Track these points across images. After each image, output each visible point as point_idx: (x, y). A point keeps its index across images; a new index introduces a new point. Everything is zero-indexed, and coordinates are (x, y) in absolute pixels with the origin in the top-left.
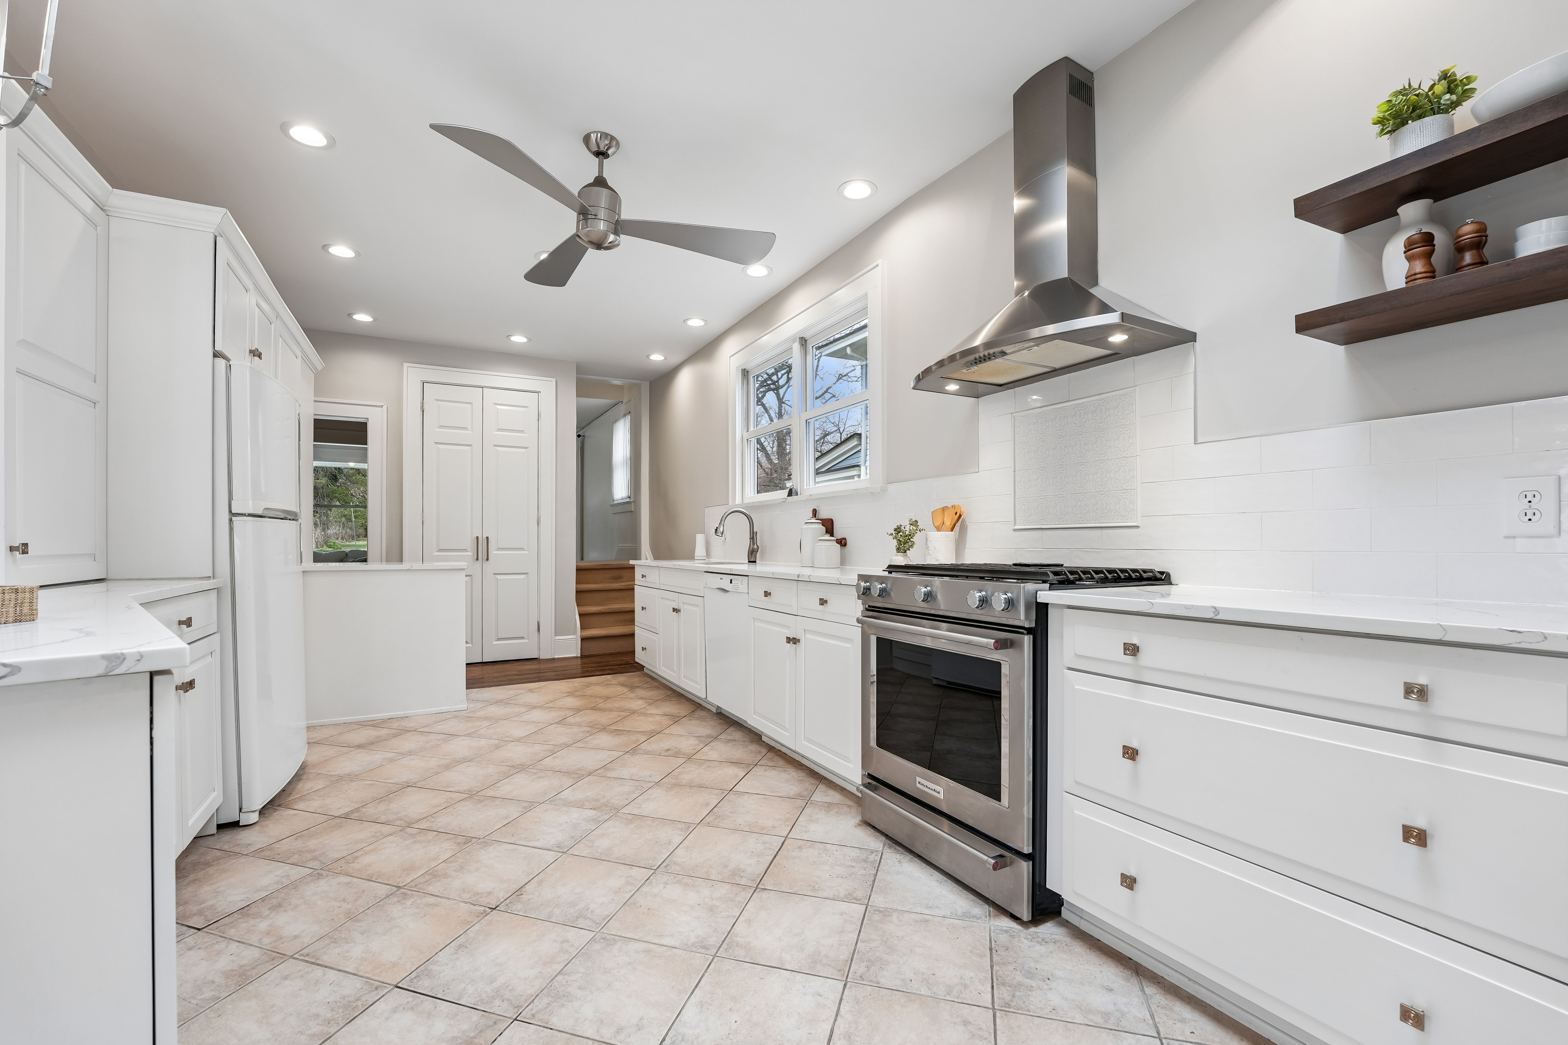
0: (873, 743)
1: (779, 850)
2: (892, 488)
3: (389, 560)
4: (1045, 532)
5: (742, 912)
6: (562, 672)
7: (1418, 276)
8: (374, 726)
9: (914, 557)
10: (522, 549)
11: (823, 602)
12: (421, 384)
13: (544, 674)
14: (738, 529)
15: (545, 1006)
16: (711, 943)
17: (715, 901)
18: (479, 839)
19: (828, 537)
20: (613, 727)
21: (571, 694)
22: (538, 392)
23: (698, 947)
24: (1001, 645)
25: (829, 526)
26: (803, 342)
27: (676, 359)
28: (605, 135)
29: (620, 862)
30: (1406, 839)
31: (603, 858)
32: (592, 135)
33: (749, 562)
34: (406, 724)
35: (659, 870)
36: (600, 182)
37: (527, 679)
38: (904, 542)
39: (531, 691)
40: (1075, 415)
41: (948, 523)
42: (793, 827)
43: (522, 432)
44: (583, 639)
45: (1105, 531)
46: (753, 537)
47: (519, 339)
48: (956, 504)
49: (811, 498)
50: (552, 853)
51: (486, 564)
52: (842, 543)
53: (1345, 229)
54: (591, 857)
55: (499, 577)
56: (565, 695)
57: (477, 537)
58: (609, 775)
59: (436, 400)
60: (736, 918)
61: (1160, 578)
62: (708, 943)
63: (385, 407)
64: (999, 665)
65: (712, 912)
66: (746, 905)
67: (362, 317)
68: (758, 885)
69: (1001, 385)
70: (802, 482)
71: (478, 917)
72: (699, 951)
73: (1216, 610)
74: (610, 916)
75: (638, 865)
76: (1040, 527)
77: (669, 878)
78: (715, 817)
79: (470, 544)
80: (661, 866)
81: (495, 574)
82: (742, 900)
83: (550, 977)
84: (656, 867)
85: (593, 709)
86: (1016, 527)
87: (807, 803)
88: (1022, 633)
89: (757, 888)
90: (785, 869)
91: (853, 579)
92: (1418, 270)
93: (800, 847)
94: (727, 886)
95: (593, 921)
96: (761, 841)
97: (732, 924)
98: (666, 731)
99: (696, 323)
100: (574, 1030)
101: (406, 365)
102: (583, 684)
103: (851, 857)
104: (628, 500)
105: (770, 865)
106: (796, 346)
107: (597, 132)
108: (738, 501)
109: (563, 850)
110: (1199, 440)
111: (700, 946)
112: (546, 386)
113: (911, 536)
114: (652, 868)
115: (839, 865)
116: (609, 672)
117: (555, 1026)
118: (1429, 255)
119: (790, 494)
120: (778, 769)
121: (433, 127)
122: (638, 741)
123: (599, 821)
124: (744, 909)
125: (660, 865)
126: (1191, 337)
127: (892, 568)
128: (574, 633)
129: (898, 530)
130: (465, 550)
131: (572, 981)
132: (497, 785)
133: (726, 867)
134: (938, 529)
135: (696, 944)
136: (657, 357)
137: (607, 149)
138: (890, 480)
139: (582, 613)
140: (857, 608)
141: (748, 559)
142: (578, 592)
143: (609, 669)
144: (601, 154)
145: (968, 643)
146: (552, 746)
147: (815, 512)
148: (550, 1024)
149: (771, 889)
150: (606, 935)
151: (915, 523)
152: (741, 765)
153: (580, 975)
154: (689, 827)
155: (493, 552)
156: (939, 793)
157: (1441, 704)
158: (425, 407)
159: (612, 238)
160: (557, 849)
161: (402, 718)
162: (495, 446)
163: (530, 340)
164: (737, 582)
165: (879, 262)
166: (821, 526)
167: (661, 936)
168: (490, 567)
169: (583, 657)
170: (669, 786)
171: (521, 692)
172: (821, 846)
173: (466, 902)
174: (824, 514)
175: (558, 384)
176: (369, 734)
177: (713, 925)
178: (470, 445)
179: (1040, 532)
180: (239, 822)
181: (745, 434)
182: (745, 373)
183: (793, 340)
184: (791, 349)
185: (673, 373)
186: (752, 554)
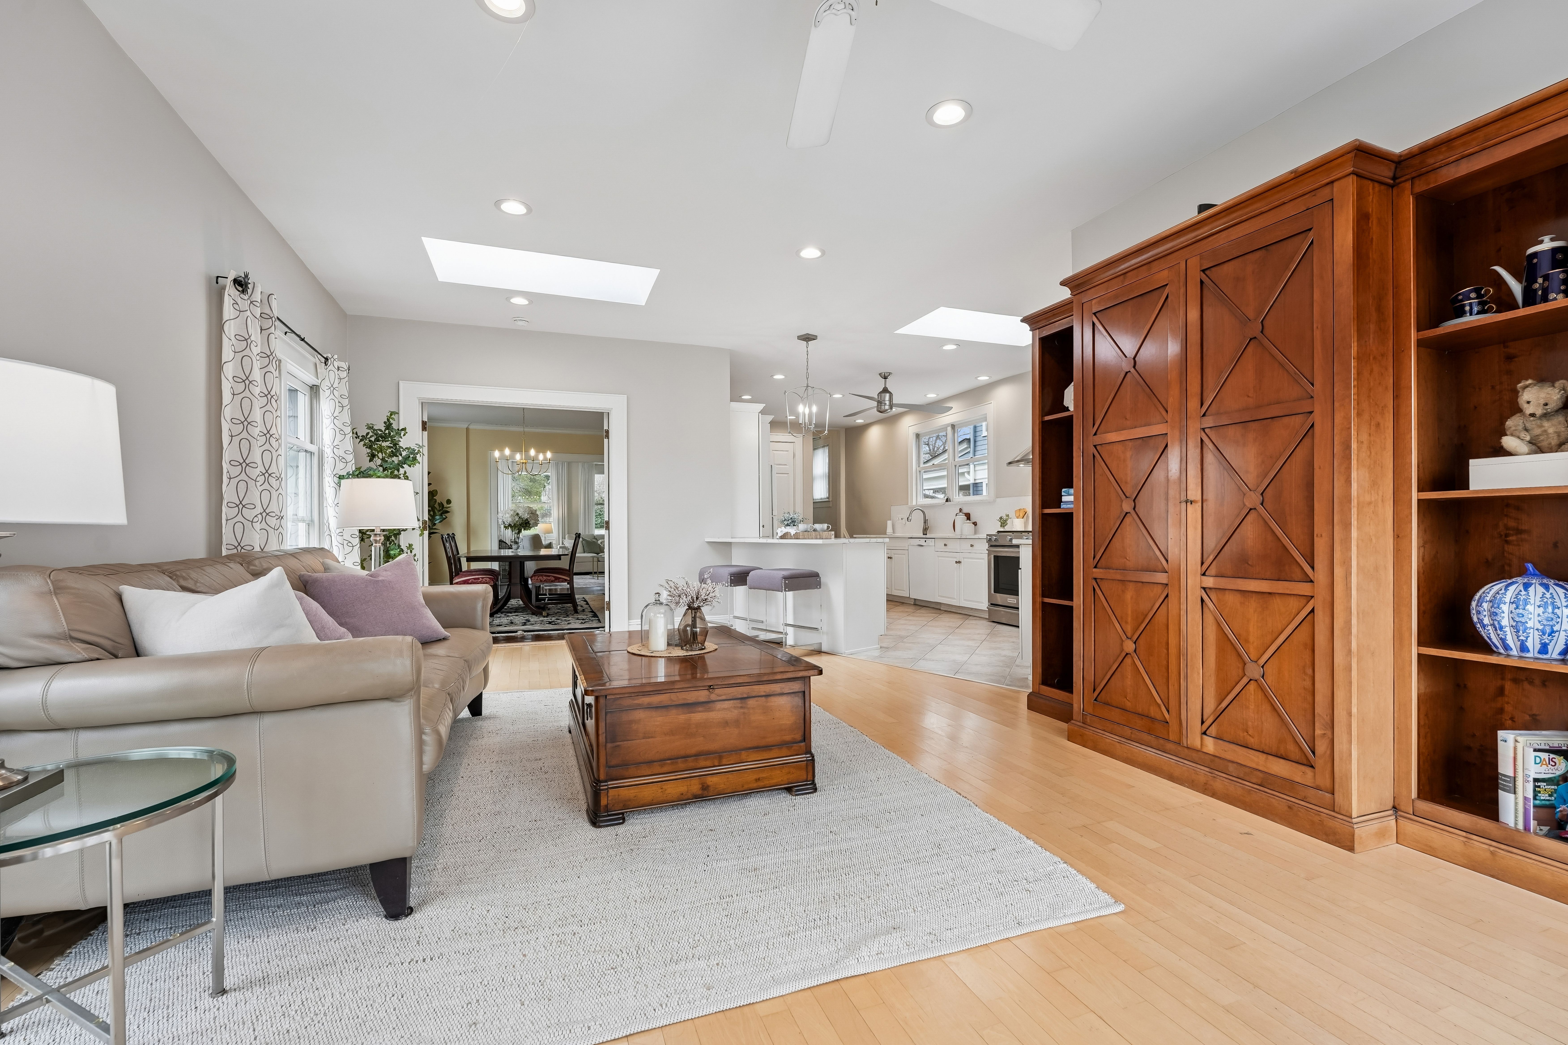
0: (993, 592)
2: (998, 500)
9: (1007, 528)
11: (972, 546)
14: (918, 517)
19: (968, 521)
22: (794, 443)
25: (968, 516)
26: (953, 426)
27: (867, 422)
36: (885, 390)
38: (1003, 522)
41: (1021, 516)
46: (925, 521)
49: (958, 502)
52: (975, 524)
70: (953, 494)
91: (985, 536)
104: (827, 500)
106: (949, 429)
108: (914, 503)
112: (798, 439)
113: (1006, 520)
119: (947, 501)
127: (999, 532)
129: (1001, 518)
134: (1017, 518)
138: (998, 496)
140: (986, 546)
141: (923, 533)
147: (961, 510)
151: (1008, 516)
165: (992, 402)
166: (964, 517)
174: (965, 511)
175: (804, 438)
181: (918, 468)
182: (918, 436)
183: (948, 425)
184: (944, 428)
185: (865, 427)
186: (925, 530)
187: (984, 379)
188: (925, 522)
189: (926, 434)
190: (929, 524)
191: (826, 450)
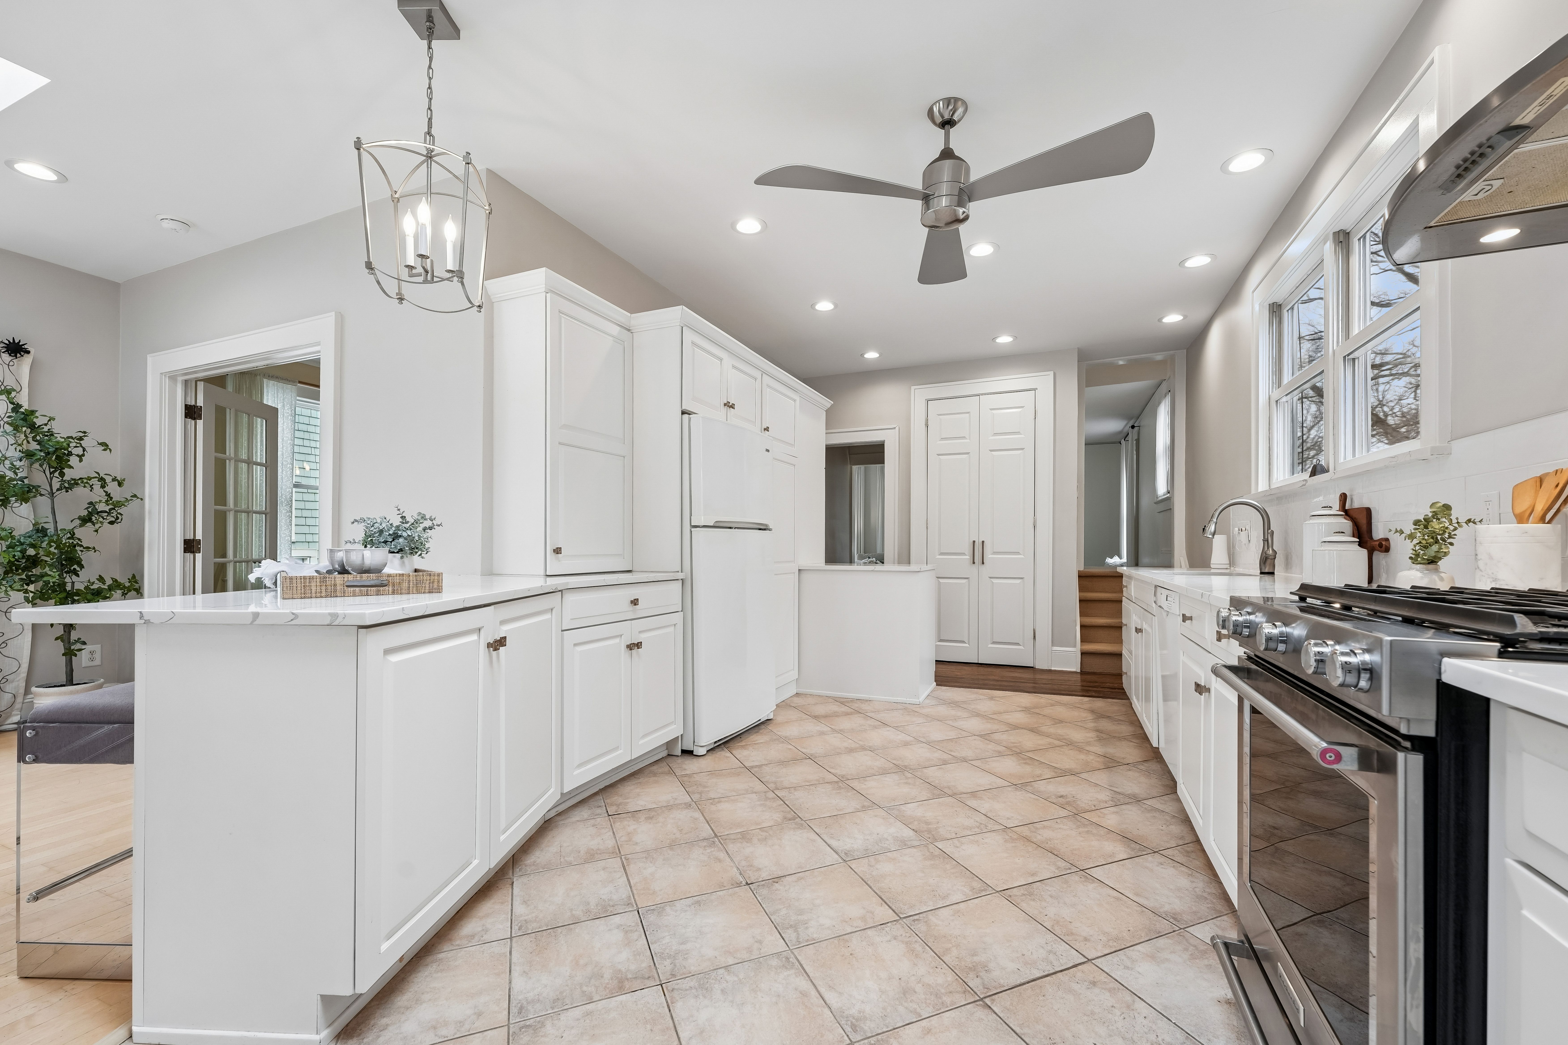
1: (1061, 971)
3: (900, 562)
5: (932, 1016)
6: (1042, 685)
8: (842, 703)
10: (1018, 553)
12: (926, 403)
13: (1023, 684)
15: (688, 988)
16: (865, 1027)
17: (920, 985)
18: (802, 820)
19: (1340, 537)
20: (1030, 755)
21: (1026, 710)
22: (1035, 390)
23: (849, 1022)
25: (1362, 523)
26: (1342, 237)
27: (1199, 315)
28: (948, 101)
29: (879, 893)
31: (869, 882)
32: (934, 106)
33: (1262, 573)
34: (865, 707)
35: (904, 920)
36: (947, 154)
37: (1001, 686)
38: (1430, 545)
39: (992, 698)
42: (1115, 952)
43: (1018, 433)
44: (1083, 654)
46: (1267, 539)
47: (1004, 339)
50: (836, 856)
51: (982, 568)
52: (1380, 547)
54: (862, 876)
55: (995, 581)
56: (1021, 709)
57: (974, 542)
58: (969, 803)
59: (939, 415)
60: (920, 1019)
62: (862, 1025)
63: (897, 428)
65: (902, 995)
66: (947, 1011)
67: (872, 355)
68: (985, 997)
70: (1336, 452)
71: (732, 885)
72: (845, 1027)
74: (815, 940)
75: (891, 905)
77: (904, 935)
78: (1026, 892)
79: (968, 550)
80: (911, 918)
81: (990, 578)
82: (949, 1002)
83: (717, 965)
84: (905, 915)
85: (1032, 730)
87: (1174, 931)
89: (982, 999)
90: (1041, 998)
93: (1094, 984)
94: (950, 977)
95: (798, 937)
96: (1049, 948)
97: (908, 1022)
98: (1084, 776)
99: (1198, 261)
100: (680, 1024)
101: (913, 388)
102: (1050, 701)
103: (1160, 1039)
105: (1028, 982)
106: (1328, 247)
107: (938, 101)
108: (1261, 488)
109: (846, 858)
111: (852, 1022)
112: (1043, 381)
113: (1446, 533)
114: (900, 915)
115: (1124, 1038)
116: (1094, 694)
117: (674, 1010)
119: (1313, 472)
120: (1183, 869)
122: (1041, 775)
123: (905, 845)
124: (939, 1014)
125: (910, 916)
128: (1075, 646)
130: (963, 554)
131: (725, 980)
132: (867, 778)
133: (974, 954)
134: (1522, 519)
135: (851, 1019)
136: (1173, 318)
137: (952, 115)
139: (1084, 623)
141: (1261, 569)
142: (1081, 601)
143: (1096, 691)
144: (947, 124)
146: (950, 756)
147: (1343, 499)
148: (673, 1006)
149: (997, 1011)
150: (792, 956)
152: (1133, 845)
153: (736, 979)
154: (985, 890)
155: (988, 556)
158: (929, 424)
159: (961, 210)
160: (843, 855)
161: (867, 701)
162: (991, 451)
163: (1015, 338)
164: (1171, 599)
167: (831, 988)
168: (986, 570)
169: (1082, 673)
170: (1015, 837)
171: (982, 697)
172: (1128, 997)
173: (738, 869)
174: (1359, 502)
175: (1057, 378)
176: (834, 708)
177: (888, 1010)
178: (968, 453)
180: (693, 751)
181: (1273, 393)
182: (1277, 309)
183: (1323, 241)
186: (1265, 564)
188: (1265, 541)
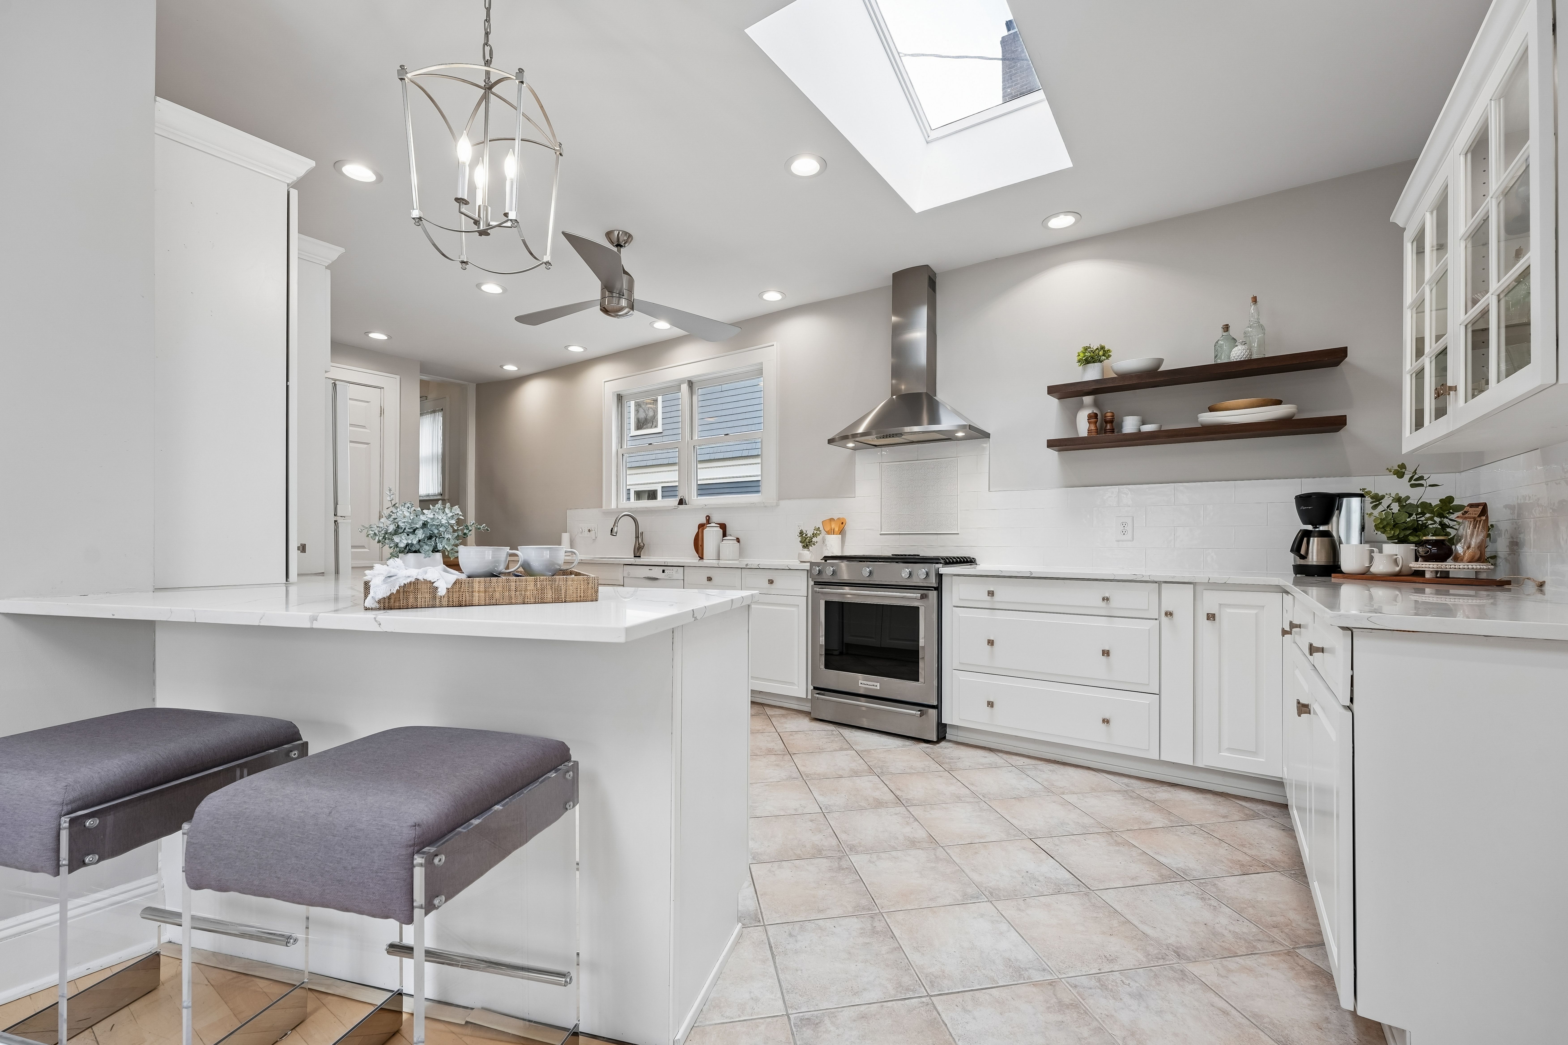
0: (821, 666)
2: (783, 503)
4: (901, 536)
7: (1093, 431)
11: (771, 582)
14: (626, 528)
16: (796, 776)
19: (729, 538)
22: (381, 388)
24: (923, 597)
25: (723, 529)
26: (691, 384)
27: (531, 372)
30: (1103, 655)
32: (615, 232)
33: (635, 557)
40: (921, 469)
41: (836, 529)
43: (364, 427)
45: (939, 536)
46: (638, 535)
47: (378, 336)
48: (841, 517)
49: (706, 507)
53: (1059, 399)
60: (796, 766)
61: (968, 561)
64: (917, 608)
66: (793, 760)
69: (876, 446)
73: (1031, 573)
76: (898, 533)
86: (882, 533)
88: (932, 590)
92: (1093, 429)
99: (575, 349)
106: (685, 387)
108: (613, 505)
110: (991, 490)
112: (389, 382)
113: (812, 537)
118: (1096, 422)
119: (681, 502)
121: (563, 233)
126: (987, 435)
129: (800, 533)
134: (829, 532)
135: (789, 778)
136: (510, 368)
137: (624, 243)
138: (781, 497)
144: (619, 246)
145: (903, 598)
147: (707, 519)
151: (813, 530)
156: (876, 686)
157: (1114, 603)
164: (669, 571)
165: (775, 343)
166: (719, 529)
167: (766, 779)
175: (402, 382)
179: (898, 536)
181: (620, 450)
182: (620, 398)
183: (681, 381)
184: (676, 387)
185: (516, 382)
186: (638, 551)
187: (773, 297)
188: (637, 537)
189: (633, 396)
190: (647, 538)
191: (439, 418)
